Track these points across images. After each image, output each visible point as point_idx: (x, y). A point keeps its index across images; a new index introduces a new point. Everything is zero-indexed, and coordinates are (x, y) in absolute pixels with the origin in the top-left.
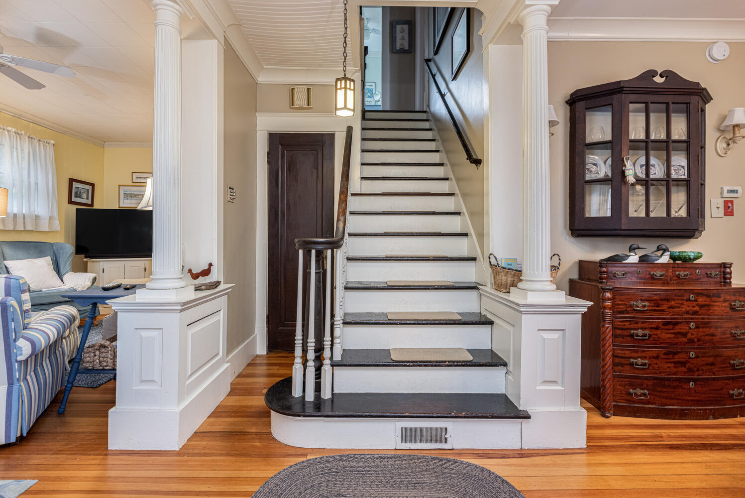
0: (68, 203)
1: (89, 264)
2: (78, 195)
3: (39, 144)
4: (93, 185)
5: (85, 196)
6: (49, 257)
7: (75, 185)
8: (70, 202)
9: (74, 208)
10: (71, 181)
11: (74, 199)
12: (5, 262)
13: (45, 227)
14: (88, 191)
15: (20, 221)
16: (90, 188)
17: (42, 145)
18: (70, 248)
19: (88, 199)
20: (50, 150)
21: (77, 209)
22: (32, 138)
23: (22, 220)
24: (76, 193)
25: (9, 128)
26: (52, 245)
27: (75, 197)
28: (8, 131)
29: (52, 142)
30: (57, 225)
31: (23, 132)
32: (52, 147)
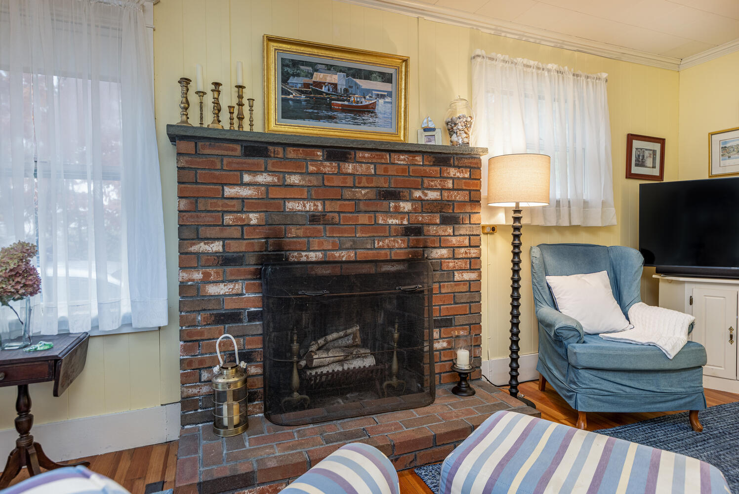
0: (626, 178)
1: (663, 287)
2: (641, 163)
3: (587, 83)
4: (662, 141)
5: (649, 162)
6: (605, 271)
7: (636, 144)
8: (630, 175)
9: (636, 184)
10: (631, 138)
11: (635, 170)
12: (547, 277)
13: (596, 222)
14: (654, 152)
15: (564, 210)
16: (657, 147)
17: (590, 85)
18: (636, 258)
19: (654, 167)
20: (602, 87)
21: (641, 185)
22: (578, 76)
23: (566, 208)
24: (637, 160)
25: (550, 66)
26: (607, 250)
27: (637, 165)
28: (549, 71)
29: (604, 75)
30: (614, 218)
31: (566, 68)
32: (603, 83)
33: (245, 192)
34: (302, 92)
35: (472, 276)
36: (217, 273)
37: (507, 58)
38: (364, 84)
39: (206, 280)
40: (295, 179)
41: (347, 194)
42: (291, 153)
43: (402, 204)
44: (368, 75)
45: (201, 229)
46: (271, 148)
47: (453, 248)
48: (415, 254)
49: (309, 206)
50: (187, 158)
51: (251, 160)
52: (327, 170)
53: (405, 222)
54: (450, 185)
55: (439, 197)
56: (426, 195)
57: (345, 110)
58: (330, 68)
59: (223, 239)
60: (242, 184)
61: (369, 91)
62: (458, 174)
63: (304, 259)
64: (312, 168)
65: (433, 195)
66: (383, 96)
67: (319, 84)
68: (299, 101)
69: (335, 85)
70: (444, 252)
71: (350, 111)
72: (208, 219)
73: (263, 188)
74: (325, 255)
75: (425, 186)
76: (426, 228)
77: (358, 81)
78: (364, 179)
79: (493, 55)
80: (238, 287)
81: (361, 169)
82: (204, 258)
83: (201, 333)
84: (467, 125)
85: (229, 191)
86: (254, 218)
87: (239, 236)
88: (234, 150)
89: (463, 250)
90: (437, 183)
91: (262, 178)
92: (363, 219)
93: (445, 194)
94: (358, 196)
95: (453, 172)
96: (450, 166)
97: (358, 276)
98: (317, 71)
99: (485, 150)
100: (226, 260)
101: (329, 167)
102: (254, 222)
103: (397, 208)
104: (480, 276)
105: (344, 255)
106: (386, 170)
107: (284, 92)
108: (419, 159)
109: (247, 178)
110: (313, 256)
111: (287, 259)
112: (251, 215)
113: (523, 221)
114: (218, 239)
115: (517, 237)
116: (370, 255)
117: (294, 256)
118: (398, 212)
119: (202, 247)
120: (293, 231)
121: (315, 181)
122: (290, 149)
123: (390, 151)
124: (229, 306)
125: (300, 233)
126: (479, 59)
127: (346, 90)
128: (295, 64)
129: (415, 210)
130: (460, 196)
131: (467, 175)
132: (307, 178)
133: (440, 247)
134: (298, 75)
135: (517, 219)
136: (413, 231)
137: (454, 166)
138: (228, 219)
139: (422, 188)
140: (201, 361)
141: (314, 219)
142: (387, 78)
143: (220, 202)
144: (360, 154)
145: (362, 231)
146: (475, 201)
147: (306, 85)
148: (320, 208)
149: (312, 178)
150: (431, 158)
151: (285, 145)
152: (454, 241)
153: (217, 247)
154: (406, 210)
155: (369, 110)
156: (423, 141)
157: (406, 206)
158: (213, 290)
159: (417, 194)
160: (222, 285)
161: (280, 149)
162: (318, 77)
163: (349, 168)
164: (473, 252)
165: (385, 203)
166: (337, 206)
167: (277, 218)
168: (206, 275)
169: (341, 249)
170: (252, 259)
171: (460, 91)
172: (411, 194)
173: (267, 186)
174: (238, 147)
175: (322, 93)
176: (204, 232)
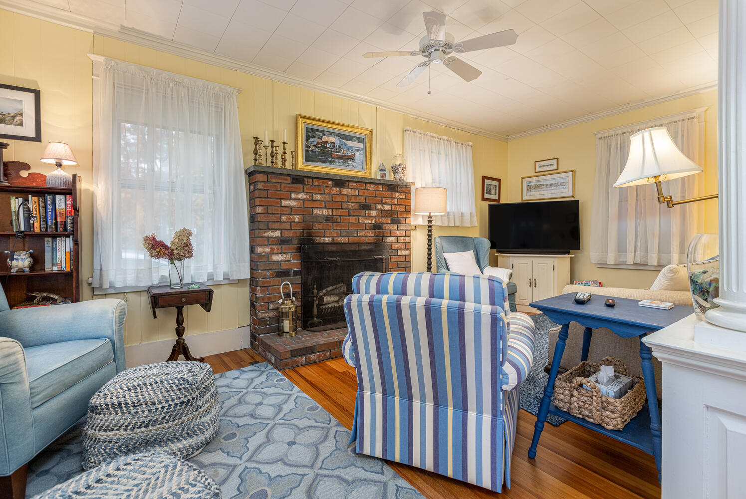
0: (482, 200)
1: (499, 259)
2: (489, 193)
3: (462, 147)
4: (499, 180)
5: (493, 192)
6: (472, 251)
7: (487, 181)
8: (484, 199)
9: (487, 203)
10: (484, 178)
11: (486, 196)
12: (444, 254)
13: (467, 224)
14: (496, 186)
15: (451, 217)
16: (497, 183)
17: (464, 148)
18: (487, 243)
19: (495, 195)
20: (470, 150)
21: (490, 206)
22: (457, 143)
23: (452, 216)
24: (487, 190)
25: (444, 137)
26: (473, 239)
27: (487, 193)
28: (443, 140)
29: (471, 144)
30: (476, 223)
31: (452, 139)
32: (470, 148)
33: (292, 203)
34: (316, 147)
35: (407, 252)
36: (278, 248)
37: (422, 132)
38: (349, 143)
39: (272, 253)
40: (318, 197)
41: (344, 206)
42: (316, 183)
43: (372, 212)
44: (351, 139)
45: (270, 223)
46: (305, 179)
47: (397, 237)
48: (378, 240)
49: (325, 212)
50: (263, 184)
51: (295, 186)
52: (334, 192)
53: (373, 222)
54: (396, 203)
55: (390, 209)
56: (384, 207)
57: (339, 157)
58: (331, 133)
59: (281, 229)
60: (291, 199)
61: (351, 147)
62: (400, 196)
63: (322, 241)
64: (326, 191)
65: (387, 207)
66: (358, 151)
67: (326, 143)
68: (315, 152)
69: (334, 143)
70: (392, 239)
71: (341, 159)
72: (273, 218)
73: (302, 202)
74: (333, 240)
75: (383, 202)
76: (384, 226)
77: (346, 141)
78: (353, 198)
79: (415, 130)
80: (288, 256)
81: (351, 192)
82: (271, 240)
83: (269, 282)
84: (404, 169)
85: (284, 203)
86: (297, 218)
87: (289, 228)
88: (287, 180)
89: (402, 238)
90: (389, 201)
91: (302, 196)
92: (352, 220)
93: (393, 207)
94: (350, 207)
95: (397, 195)
96: (396, 192)
97: (351, 251)
98: (324, 135)
99: (413, 184)
100: (282, 241)
101: (335, 191)
102: (297, 220)
103: (369, 214)
104: (410, 252)
105: (343, 240)
106: (364, 193)
107: (307, 146)
108: (380, 187)
109: (293, 196)
110: (327, 240)
111: (313, 241)
112: (295, 216)
113: (433, 223)
114: (278, 229)
115: (430, 231)
116: (356, 240)
117: (317, 240)
118: (370, 216)
119: (270, 234)
120: (317, 226)
121: (328, 198)
122: (315, 180)
123: (366, 183)
124: (284, 267)
125: (320, 227)
126: (408, 132)
127: (339, 146)
128: (313, 130)
129: (378, 216)
130: (401, 208)
131: (404, 197)
132: (324, 196)
133: (391, 236)
134: (315, 137)
135: (430, 221)
136: (377, 227)
137: (398, 192)
138: (284, 218)
139: (382, 203)
140: (269, 298)
141: (327, 219)
142: (361, 140)
143: (279, 209)
144: (351, 184)
145: (352, 227)
146: (408, 212)
147: (319, 143)
148: (330, 213)
149: (327, 196)
150: (386, 187)
151: (313, 178)
152: (398, 233)
153: (277, 234)
154: (374, 215)
155: (351, 158)
156: (379, 177)
157: (374, 213)
158: (276, 258)
159: (379, 207)
160: (280, 256)
161: (310, 180)
162: (325, 138)
163: (345, 191)
164: (407, 239)
165: (363, 211)
166: (338, 212)
167: (308, 218)
168: (272, 249)
169: (340, 236)
170: (296, 242)
171: (398, 150)
172: (376, 206)
173: (304, 200)
174: (289, 178)
175: (327, 147)
176: (271, 225)
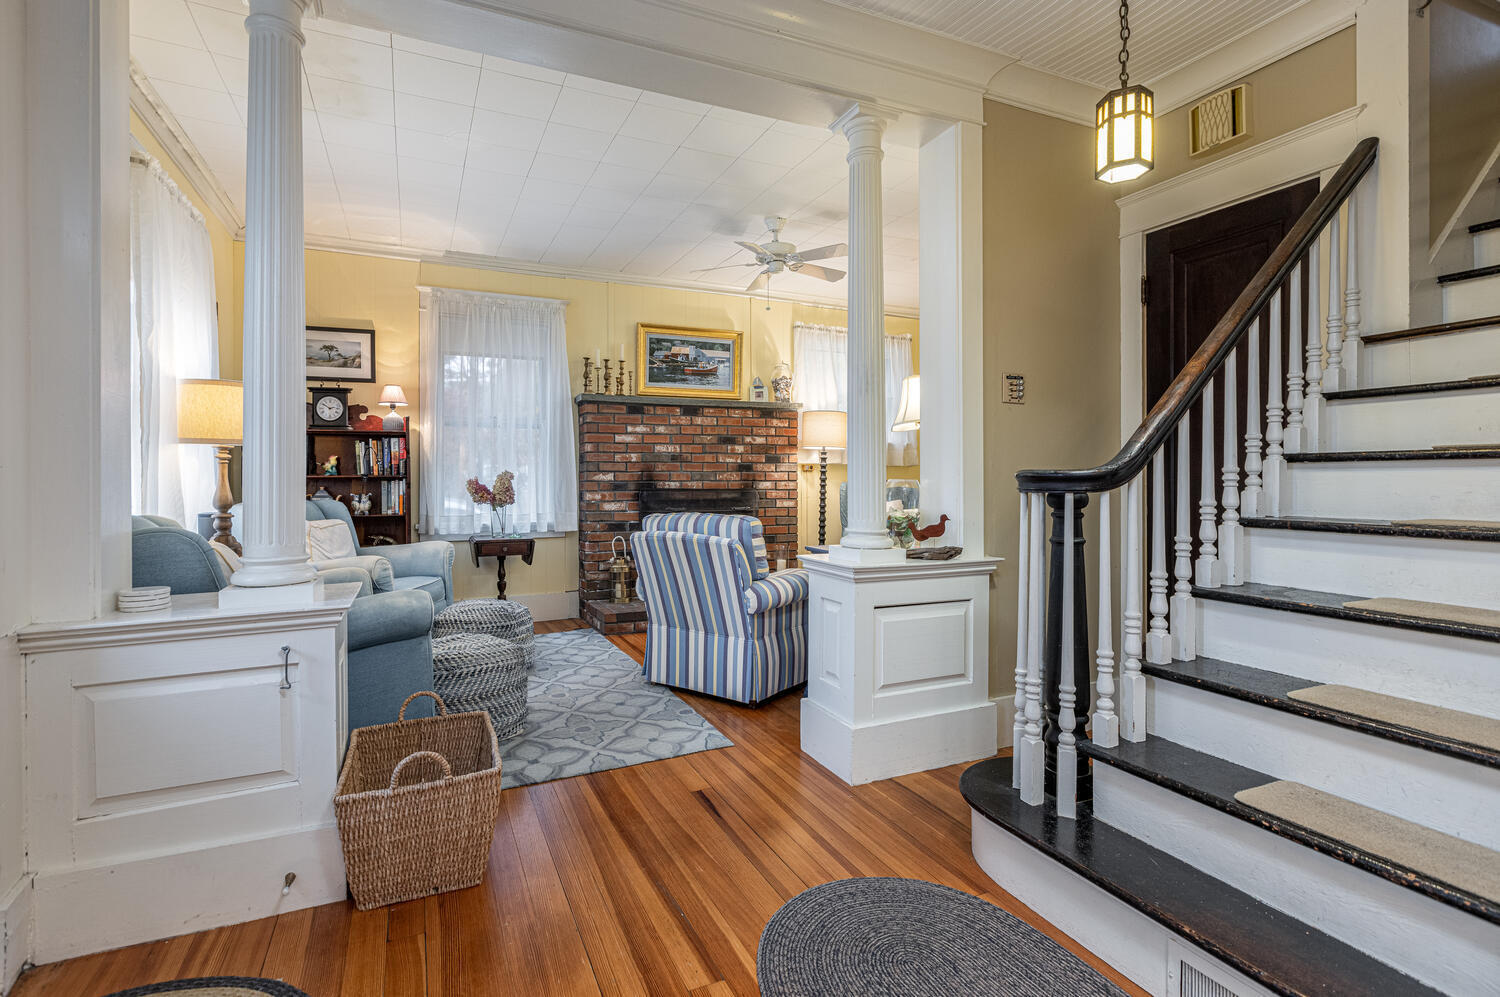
3: (893, 343)
20: (907, 346)
29: (909, 335)
32: (908, 343)
33: (629, 439)
34: (663, 362)
35: (791, 504)
36: (610, 495)
37: (822, 326)
38: (708, 353)
39: (603, 500)
40: (661, 429)
41: (697, 440)
42: (659, 411)
43: (736, 448)
44: (711, 347)
45: (601, 464)
46: (645, 407)
47: (776, 481)
48: (746, 486)
49: (671, 449)
50: (592, 416)
51: (632, 416)
52: (683, 422)
53: (739, 461)
54: (773, 433)
55: (765, 442)
56: (755, 440)
57: (695, 373)
58: (683, 342)
59: (614, 472)
60: (627, 433)
61: (712, 359)
62: (780, 424)
63: (667, 487)
64: (673, 421)
65: (760, 441)
66: (723, 363)
67: (676, 355)
68: (661, 369)
69: (687, 355)
70: (768, 485)
71: (698, 375)
72: (605, 457)
73: (640, 436)
74: (681, 485)
75: (754, 433)
76: (754, 466)
77: (704, 351)
78: (709, 429)
79: (811, 325)
80: (623, 505)
81: (707, 421)
82: (602, 484)
83: (599, 537)
84: (789, 384)
85: (618, 438)
86: (634, 457)
87: (624, 469)
88: (622, 410)
89: (783, 483)
90: (763, 431)
91: (640, 429)
92: (709, 458)
93: (770, 439)
94: (705, 441)
95: (775, 423)
96: (773, 418)
97: (705, 500)
98: (674, 345)
99: (801, 406)
100: (616, 486)
101: (684, 420)
102: (634, 460)
103: (733, 450)
104: (796, 504)
106: (725, 422)
107: (651, 362)
108: (749, 414)
109: (630, 429)
110: (673, 485)
111: (655, 487)
112: (632, 455)
114: (611, 472)
115: (823, 474)
117: (660, 485)
118: (733, 453)
119: (601, 477)
120: (660, 467)
121: (675, 430)
122: (658, 408)
123: (730, 408)
124: (617, 518)
125: (664, 468)
126: (800, 329)
127: (695, 359)
128: (659, 341)
129: (746, 452)
130: (781, 442)
131: (787, 425)
132: (670, 428)
133: (766, 481)
134: (661, 349)
135: (824, 460)
136: (745, 468)
137: (777, 418)
138: (618, 457)
139: (752, 435)
140: (600, 556)
141: (674, 458)
142: (726, 348)
143: (612, 446)
144: (706, 410)
145: (707, 468)
146: (793, 445)
147: (667, 357)
148: (678, 450)
149: (674, 428)
150: (759, 413)
151: (655, 406)
152: (776, 476)
153: (610, 477)
154: (740, 452)
155: (712, 373)
156: (753, 399)
157: (740, 449)
158: (608, 507)
159: (748, 440)
160: (613, 504)
161: (651, 408)
162: (675, 350)
163: (699, 420)
164: (791, 485)
165: (725, 446)
166: (690, 448)
167: (649, 457)
168: (603, 496)
169: (692, 480)
170: (632, 486)
171: (784, 357)
172: (743, 440)
173: (643, 434)
174: (625, 407)
175: (677, 362)
176: (603, 467)
